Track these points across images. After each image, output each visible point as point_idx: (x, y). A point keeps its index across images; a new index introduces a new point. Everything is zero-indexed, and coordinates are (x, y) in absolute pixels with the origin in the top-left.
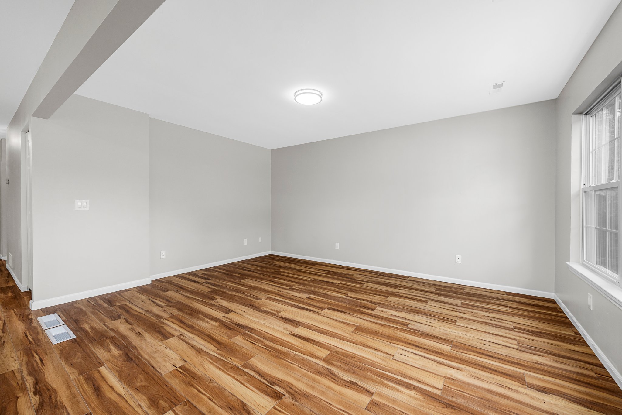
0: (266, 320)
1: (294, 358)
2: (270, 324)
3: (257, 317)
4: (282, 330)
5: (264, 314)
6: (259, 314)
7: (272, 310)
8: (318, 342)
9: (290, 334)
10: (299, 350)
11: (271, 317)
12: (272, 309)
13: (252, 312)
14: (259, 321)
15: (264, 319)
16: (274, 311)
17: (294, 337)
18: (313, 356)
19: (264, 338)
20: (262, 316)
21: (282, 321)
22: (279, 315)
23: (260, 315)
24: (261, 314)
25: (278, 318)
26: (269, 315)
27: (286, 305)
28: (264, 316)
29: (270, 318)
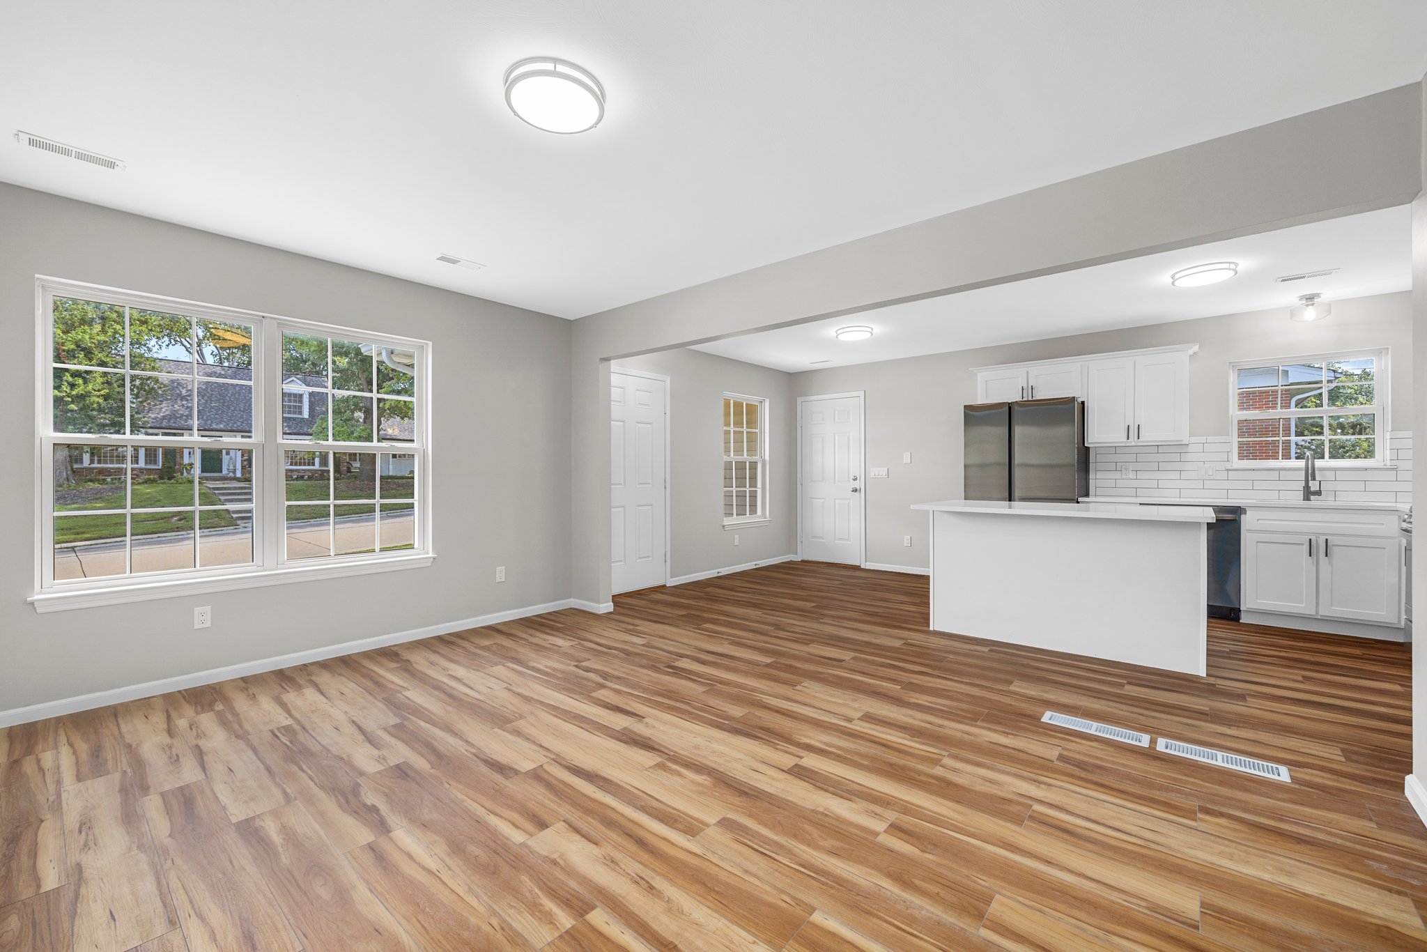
0: (692, 745)
1: (645, 690)
2: (682, 737)
3: (715, 752)
4: (656, 724)
5: (701, 760)
6: (711, 761)
7: (680, 775)
8: (599, 705)
9: (644, 718)
10: (635, 697)
11: (679, 751)
12: (677, 779)
13: (734, 769)
14: (708, 743)
15: (697, 747)
16: (672, 770)
17: (637, 712)
18: (617, 691)
19: (690, 713)
20: (704, 757)
21: (655, 742)
22: (661, 756)
23: (711, 758)
24: (708, 763)
25: (663, 749)
26: (686, 756)
27: (636, 791)
28: (699, 755)
29: (683, 749)
